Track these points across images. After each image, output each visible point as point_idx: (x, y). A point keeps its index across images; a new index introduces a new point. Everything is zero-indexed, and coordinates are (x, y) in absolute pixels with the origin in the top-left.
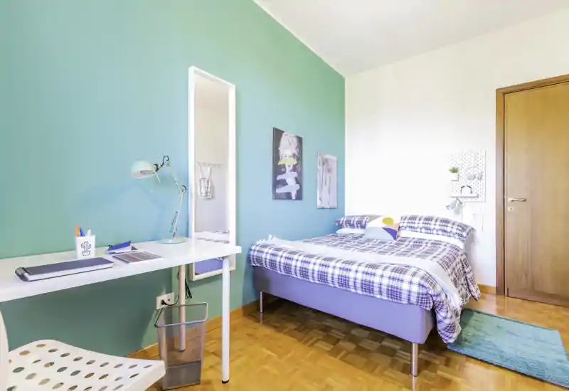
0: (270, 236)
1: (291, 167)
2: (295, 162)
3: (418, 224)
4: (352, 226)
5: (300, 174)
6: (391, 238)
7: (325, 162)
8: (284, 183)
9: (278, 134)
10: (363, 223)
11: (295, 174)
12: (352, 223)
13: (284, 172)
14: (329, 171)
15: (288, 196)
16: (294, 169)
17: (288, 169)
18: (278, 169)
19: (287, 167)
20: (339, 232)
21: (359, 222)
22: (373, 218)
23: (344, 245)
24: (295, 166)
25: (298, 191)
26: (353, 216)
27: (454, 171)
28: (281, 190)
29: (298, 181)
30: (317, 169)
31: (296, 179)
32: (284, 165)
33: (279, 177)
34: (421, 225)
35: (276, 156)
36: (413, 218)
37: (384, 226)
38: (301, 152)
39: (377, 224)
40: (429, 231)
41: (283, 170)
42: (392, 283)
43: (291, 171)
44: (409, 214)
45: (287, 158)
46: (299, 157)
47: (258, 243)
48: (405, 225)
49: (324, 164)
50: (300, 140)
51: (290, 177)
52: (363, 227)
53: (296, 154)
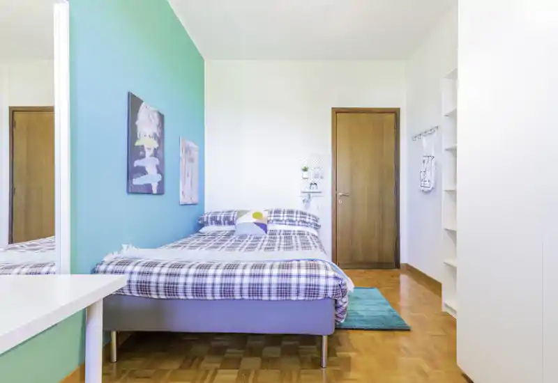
0: (125, 246)
1: (152, 152)
2: (156, 145)
3: (284, 217)
4: (218, 223)
5: (162, 161)
6: (264, 232)
7: (188, 150)
8: (142, 171)
9: (134, 103)
10: (231, 219)
11: (157, 161)
12: (218, 219)
13: (143, 157)
14: (192, 160)
15: (148, 190)
16: (155, 154)
17: (148, 153)
18: (134, 152)
19: (146, 150)
20: (203, 230)
21: (227, 218)
22: (241, 213)
23: (188, 245)
24: (155, 150)
25: (159, 183)
26: (218, 212)
27: (305, 170)
28: (138, 181)
29: (160, 170)
30: (179, 158)
31: (157, 167)
32: (143, 146)
33: (137, 163)
34: (285, 218)
35: (132, 133)
36: (277, 212)
37: (255, 220)
38: (162, 133)
39: (248, 219)
40: (292, 223)
41: (141, 153)
42: (309, 281)
43: (151, 156)
44: (274, 208)
45: (146, 139)
46: (160, 139)
47: (107, 259)
48: (272, 218)
49: (186, 151)
50: (161, 117)
51: (149, 163)
52: (231, 223)
53: (158, 135)
